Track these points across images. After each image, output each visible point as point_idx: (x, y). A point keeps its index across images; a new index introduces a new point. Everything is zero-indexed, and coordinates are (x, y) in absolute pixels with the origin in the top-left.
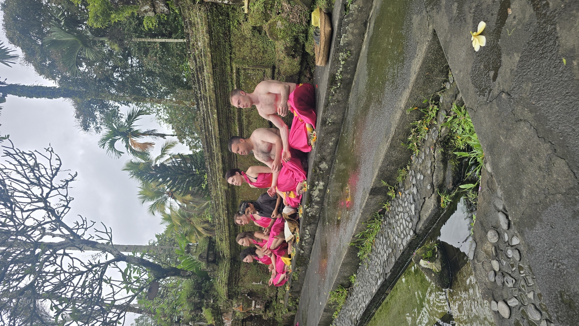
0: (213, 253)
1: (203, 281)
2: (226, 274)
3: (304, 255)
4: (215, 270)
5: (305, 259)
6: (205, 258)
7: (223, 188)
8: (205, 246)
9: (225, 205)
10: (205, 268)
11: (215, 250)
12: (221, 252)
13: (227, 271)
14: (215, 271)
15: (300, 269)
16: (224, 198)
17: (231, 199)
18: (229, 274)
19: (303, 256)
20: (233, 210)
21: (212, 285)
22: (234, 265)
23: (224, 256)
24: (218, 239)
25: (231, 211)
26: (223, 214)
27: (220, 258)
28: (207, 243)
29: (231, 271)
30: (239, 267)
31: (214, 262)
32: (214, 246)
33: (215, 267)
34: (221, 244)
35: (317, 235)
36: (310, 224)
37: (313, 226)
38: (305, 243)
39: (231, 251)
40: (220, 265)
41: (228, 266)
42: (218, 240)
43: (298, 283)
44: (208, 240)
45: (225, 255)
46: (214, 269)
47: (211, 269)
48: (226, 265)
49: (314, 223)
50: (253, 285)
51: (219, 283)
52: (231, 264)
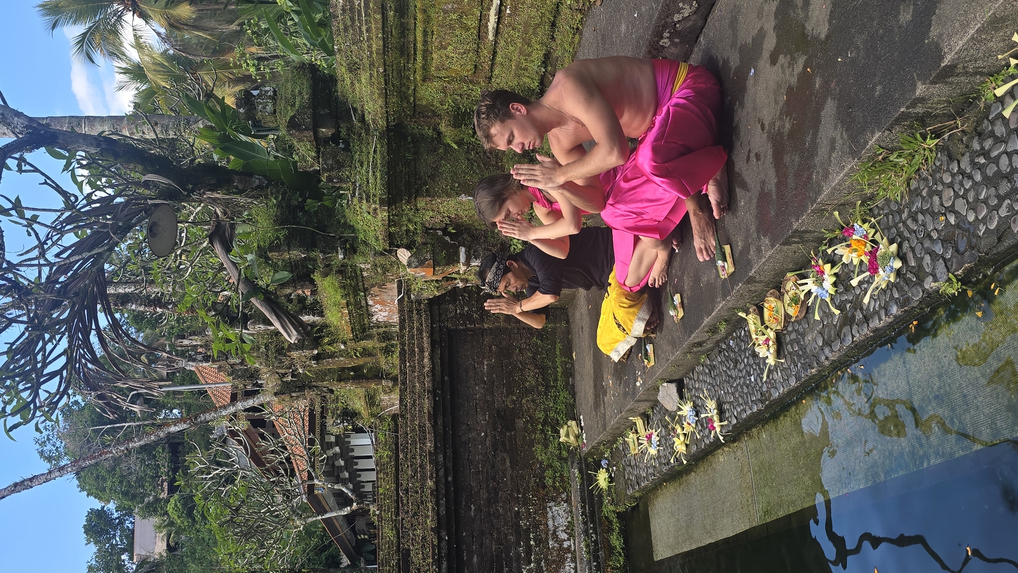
0: (330, 113)
2: (378, 174)
8: (300, 94)
11: (334, 105)
12: (355, 110)
13: (379, 166)
14: (343, 166)
18: (388, 173)
22: (400, 147)
23: (363, 121)
24: (344, 68)
27: (352, 127)
28: (307, 84)
29: (391, 165)
33: (342, 155)
40: (355, 149)
41: (382, 150)
44: (309, 75)
47: (330, 162)
48: (374, 150)
50: (461, 203)
51: (360, 202)
52: (388, 144)
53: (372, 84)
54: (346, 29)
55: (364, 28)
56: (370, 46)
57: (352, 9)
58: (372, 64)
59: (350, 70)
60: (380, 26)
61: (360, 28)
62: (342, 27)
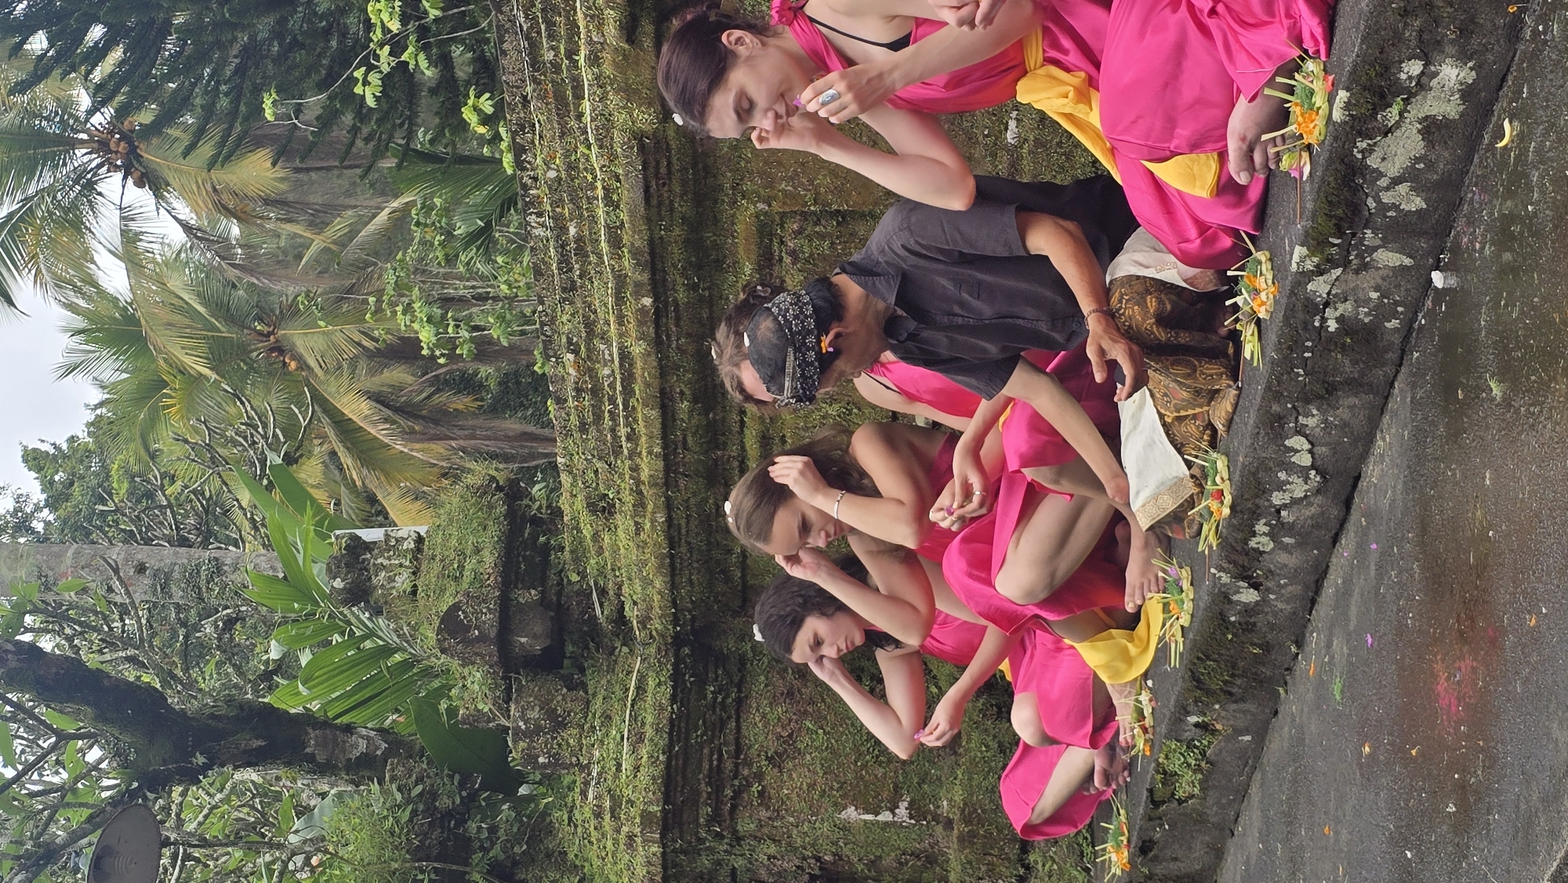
0: (543, 602)
1: (473, 796)
2: (644, 751)
3: (1260, 621)
4: (559, 724)
5: (1267, 647)
6: (483, 638)
7: (620, 118)
8: (477, 551)
9: (635, 253)
10: (485, 707)
11: (553, 579)
12: (603, 592)
13: (649, 732)
14: (563, 725)
15: (1222, 716)
16: (629, 194)
17: (682, 207)
18: (668, 750)
19: (1248, 627)
20: (694, 287)
21: (538, 829)
22: (702, 683)
23: (620, 619)
24: (580, 503)
25: (682, 296)
26: (621, 320)
27: (593, 631)
28: (494, 531)
29: (678, 729)
30: (740, 702)
31: (548, 663)
32: (546, 549)
33: (562, 700)
34: (596, 537)
35: (1374, 473)
36: (1325, 392)
37: (1349, 407)
38: (1272, 535)
39: (673, 586)
40: (597, 683)
41: (658, 691)
42: (572, 505)
43: (1200, 819)
44: (501, 509)
45: (632, 613)
46: (551, 714)
47: (534, 714)
48: (641, 689)
49: (1354, 385)
50: (845, 828)
51: (598, 815)
52: (676, 677)
53: (642, 546)
54: (583, 428)
55: (623, 431)
56: (635, 469)
57: (596, 392)
58: (640, 504)
59: (592, 507)
60: (657, 430)
61: (613, 430)
62: (574, 420)
